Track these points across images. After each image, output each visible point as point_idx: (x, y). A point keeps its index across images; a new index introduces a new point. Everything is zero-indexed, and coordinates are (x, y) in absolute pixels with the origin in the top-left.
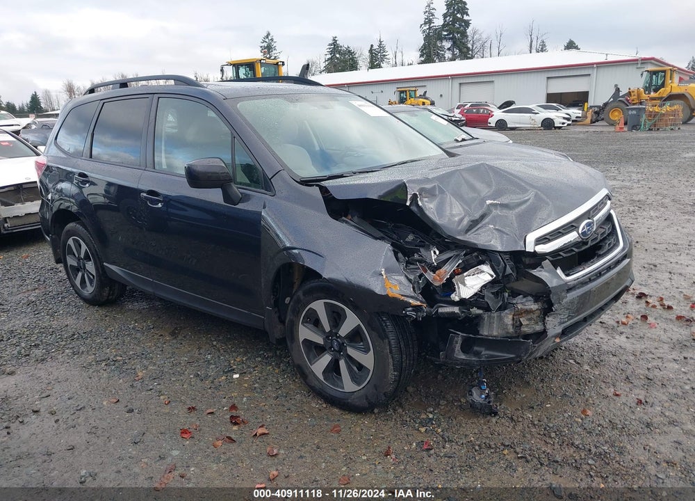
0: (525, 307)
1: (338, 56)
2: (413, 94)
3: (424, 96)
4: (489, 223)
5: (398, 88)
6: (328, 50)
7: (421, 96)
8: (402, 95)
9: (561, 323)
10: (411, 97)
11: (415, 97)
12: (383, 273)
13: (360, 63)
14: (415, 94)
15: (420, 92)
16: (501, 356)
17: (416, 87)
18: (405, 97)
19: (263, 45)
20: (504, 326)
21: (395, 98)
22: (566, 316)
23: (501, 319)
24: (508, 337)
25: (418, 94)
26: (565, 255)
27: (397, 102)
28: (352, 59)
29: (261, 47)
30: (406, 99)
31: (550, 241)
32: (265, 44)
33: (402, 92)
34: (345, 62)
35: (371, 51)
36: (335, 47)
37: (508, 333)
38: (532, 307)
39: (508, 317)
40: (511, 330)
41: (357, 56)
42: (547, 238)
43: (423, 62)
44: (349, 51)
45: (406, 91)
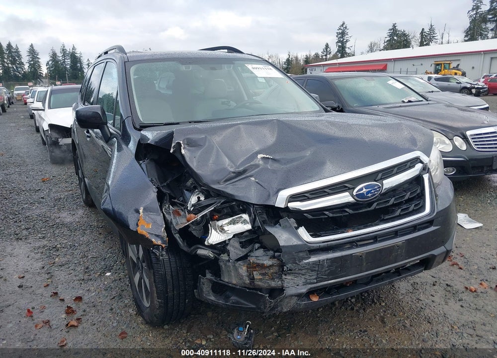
0: (258, 262)
1: (395, 38)
2: (447, 66)
3: (457, 68)
4: (251, 176)
5: (435, 62)
6: (388, 34)
7: (454, 68)
8: (437, 67)
9: (305, 284)
10: (445, 68)
11: (449, 69)
12: (141, 211)
13: (413, 43)
14: (449, 66)
15: (454, 65)
16: (245, 305)
17: (450, 61)
18: (440, 68)
19: (339, 31)
20: (240, 276)
21: (432, 69)
22: (314, 277)
23: (236, 269)
24: (245, 287)
25: (452, 66)
26: (331, 215)
27: (433, 72)
28: (406, 40)
29: (337, 33)
30: (441, 70)
31: (309, 199)
32: (340, 31)
33: (438, 65)
34: (400, 42)
35: (422, 33)
36: (394, 31)
37: (245, 283)
38: (265, 262)
39: (242, 269)
40: (248, 281)
41: (411, 37)
42: (306, 197)
43: (466, 41)
44: (405, 34)
45: (441, 64)
